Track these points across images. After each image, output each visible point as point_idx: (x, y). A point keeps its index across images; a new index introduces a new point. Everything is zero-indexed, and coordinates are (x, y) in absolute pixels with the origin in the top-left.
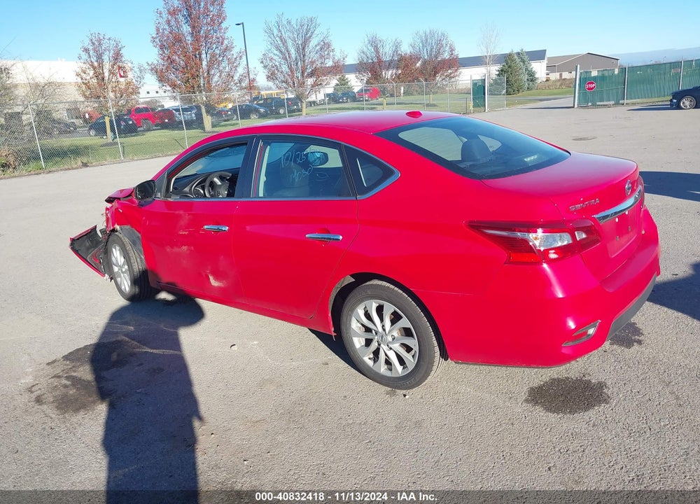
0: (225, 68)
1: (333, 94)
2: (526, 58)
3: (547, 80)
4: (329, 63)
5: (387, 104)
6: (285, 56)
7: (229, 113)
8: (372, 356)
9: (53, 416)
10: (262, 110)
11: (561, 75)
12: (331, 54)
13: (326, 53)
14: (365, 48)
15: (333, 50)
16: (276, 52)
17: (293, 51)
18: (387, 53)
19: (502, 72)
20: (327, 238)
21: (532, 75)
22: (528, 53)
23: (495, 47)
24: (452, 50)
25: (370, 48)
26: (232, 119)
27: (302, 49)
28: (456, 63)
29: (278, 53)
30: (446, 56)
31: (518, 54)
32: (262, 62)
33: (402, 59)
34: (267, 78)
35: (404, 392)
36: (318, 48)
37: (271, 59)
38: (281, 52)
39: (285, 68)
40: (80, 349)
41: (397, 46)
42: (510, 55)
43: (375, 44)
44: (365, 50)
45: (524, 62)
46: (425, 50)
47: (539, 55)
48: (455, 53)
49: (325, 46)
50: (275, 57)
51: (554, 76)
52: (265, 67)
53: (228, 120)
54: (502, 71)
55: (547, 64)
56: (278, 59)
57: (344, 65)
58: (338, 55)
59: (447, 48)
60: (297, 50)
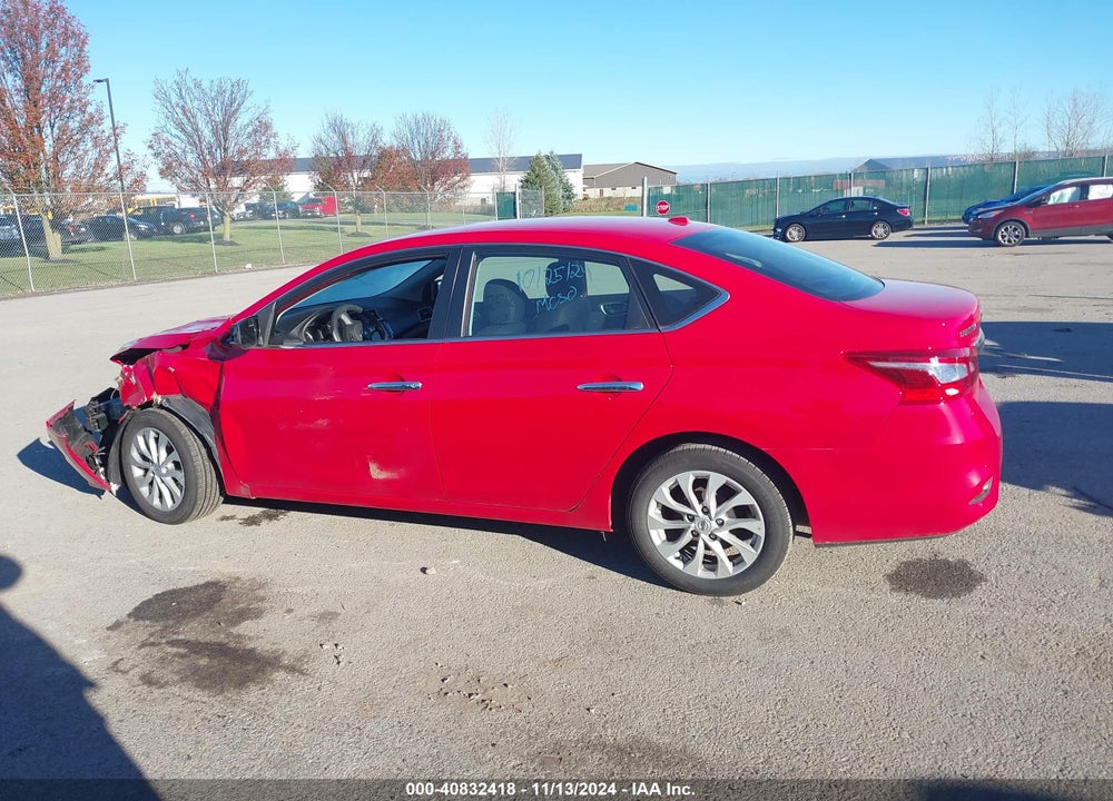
0: (86, 152)
1: (260, 205)
2: (559, 164)
3: (585, 199)
4: (271, 154)
5: (362, 224)
6: (194, 138)
7: (83, 229)
8: (678, 554)
9: (205, 699)
10: (143, 227)
11: (601, 192)
12: (272, 140)
13: (264, 138)
14: (323, 134)
15: (275, 135)
16: (174, 132)
17: (207, 133)
18: (360, 144)
19: (526, 183)
20: (619, 388)
21: (568, 188)
22: (561, 157)
23: (509, 145)
24: (457, 146)
25: (331, 134)
26: (85, 241)
27: (222, 131)
28: (464, 166)
29: (180, 134)
30: (449, 154)
31: (548, 158)
32: (151, 147)
33: (386, 155)
34: (161, 174)
35: (737, 598)
36: (250, 129)
37: (168, 143)
38: (183, 130)
39: (191, 158)
40: (150, 600)
41: (375, 135)
42: (537, 158)
43: (340, 129)
44: (324, 137)
45: (556, 170)
46: (416, 143)
47: (574, 161)
48: (463, 150)
49: (262, 128)
50: (175, 140)
51: (594, 193)
52: (157, 155)
53: (80, 242)
54: (527, 181)
55: (584, 175)
56: (180, 144)
57: (295, 159)
58: (283, 144)
59: (450, 143)
60: (215, 133)
